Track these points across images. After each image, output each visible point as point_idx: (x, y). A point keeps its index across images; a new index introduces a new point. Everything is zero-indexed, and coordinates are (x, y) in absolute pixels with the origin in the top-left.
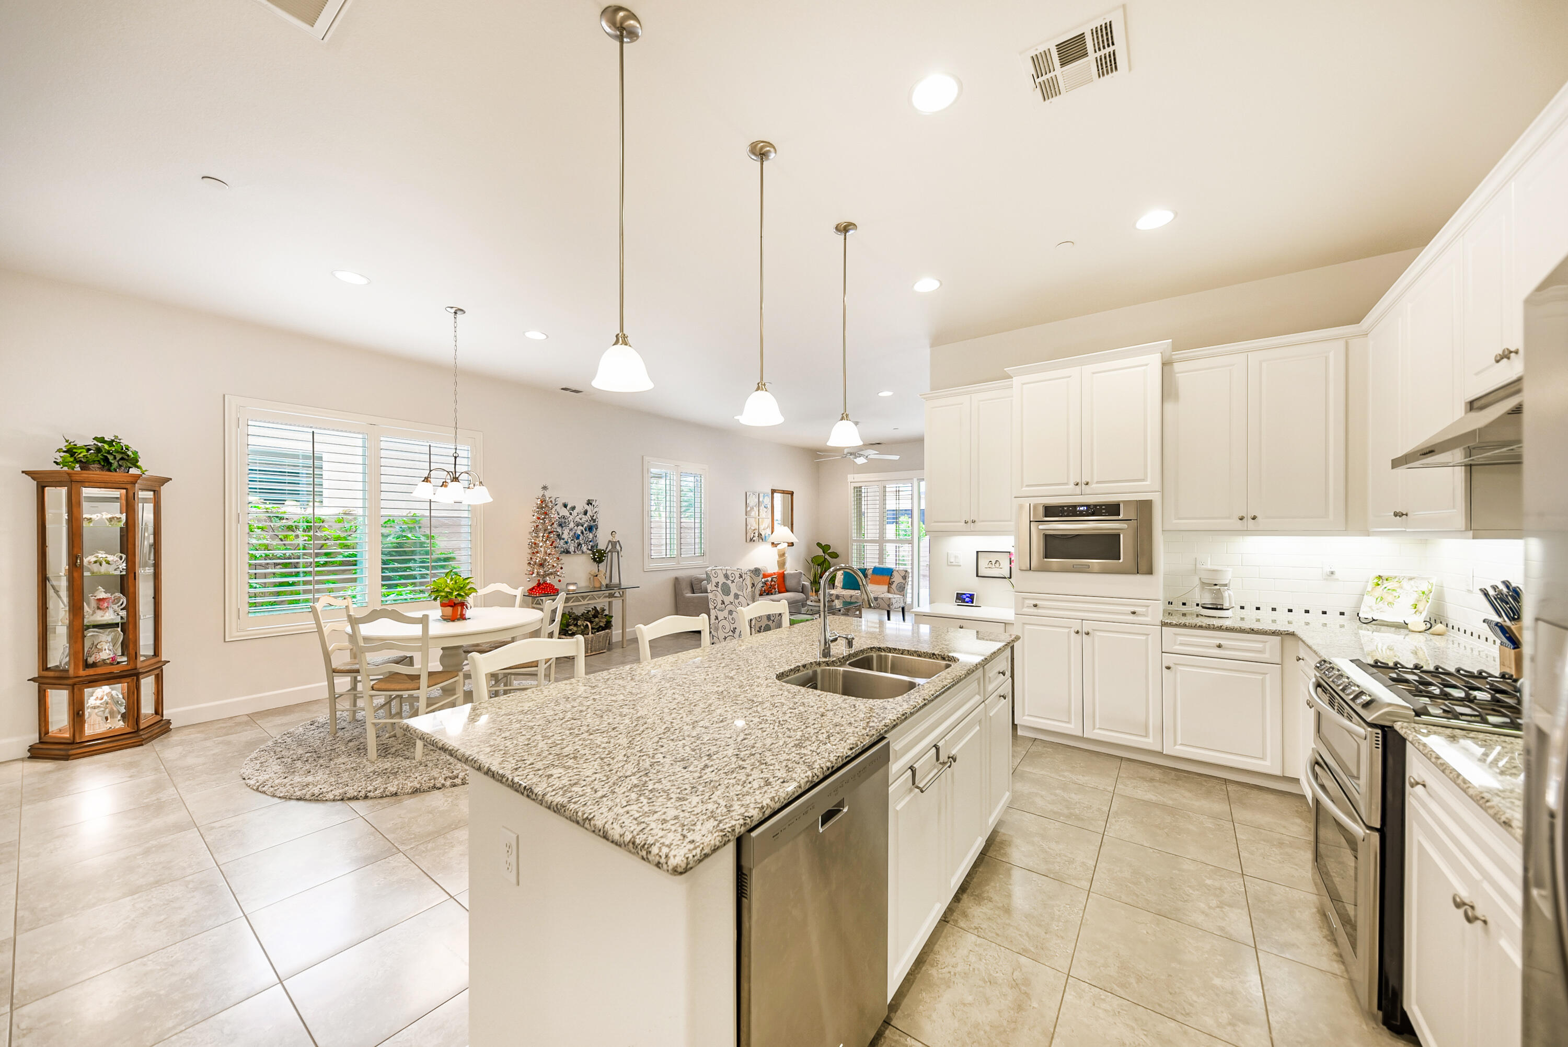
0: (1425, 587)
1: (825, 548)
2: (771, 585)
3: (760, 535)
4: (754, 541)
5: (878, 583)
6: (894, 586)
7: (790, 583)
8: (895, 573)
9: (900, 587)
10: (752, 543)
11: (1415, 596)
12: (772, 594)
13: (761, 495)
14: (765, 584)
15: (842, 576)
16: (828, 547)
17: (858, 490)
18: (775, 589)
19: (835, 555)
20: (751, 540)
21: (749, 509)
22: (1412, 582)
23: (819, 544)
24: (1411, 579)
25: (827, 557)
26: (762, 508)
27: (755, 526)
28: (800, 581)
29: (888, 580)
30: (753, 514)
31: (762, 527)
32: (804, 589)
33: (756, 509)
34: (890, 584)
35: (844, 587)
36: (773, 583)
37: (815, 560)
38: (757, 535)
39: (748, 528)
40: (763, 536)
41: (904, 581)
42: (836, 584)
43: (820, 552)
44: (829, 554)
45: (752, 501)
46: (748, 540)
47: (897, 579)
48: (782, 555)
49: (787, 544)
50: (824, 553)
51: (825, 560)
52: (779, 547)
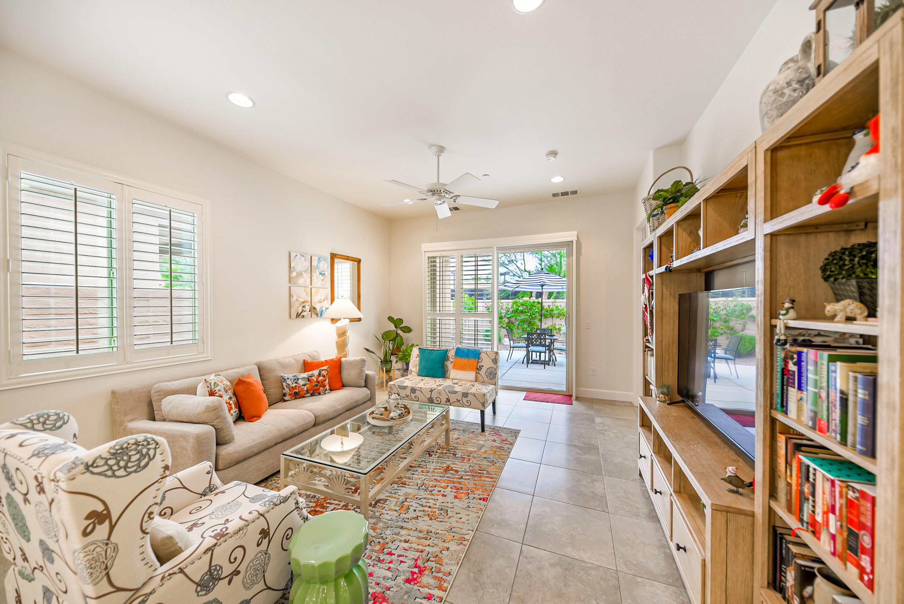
1: (397, 323)
2: (318, 382)
3: (313, 309)
4: (303, 317)
5: (463, 368)
6: (483, 372)
7: (348, 375)
8: (483, 356)
9: (491, 374)
10: (300, 320)
12: (319, 394)
13: (315, 260)
14: (309, 380)
15: (418, 359)
16: (401, 321)
17: (432, 261)
18: (324, 386)
19: (408, 330)
20: (298, 315)
21: (294, 274)
23: (390, 319)
25: (399, 332)
26: (316, 275)
27: (304, 297)
28: (362, 371)
29: (475, 365)
30: (301, 281)
31: (315, 299)
32: (369, 381)
33: (306, 276)
34: (478, 369)
35: (422, 374)
36: (321, 378)
37: (386, 335)
38: (307, 308)
39: (294, 299)
40: (318, 310)
41: (494, 366)
42: (411, 367)
43: (392, 327)
44: (401, 329)
45: (301, 264)
46: (294, 315)
47: (486, 363)
48: (342, 334)
49: (349, 320)
50: (396, 327)
51: (397, 336)
52: (339, 324)
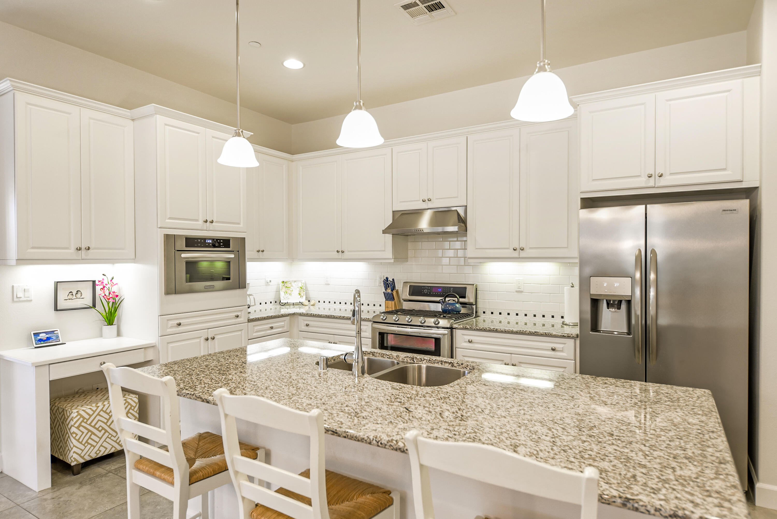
0: (300, 285)
11: (298, 289)
22: (295, 283)
24: (295, 282)
